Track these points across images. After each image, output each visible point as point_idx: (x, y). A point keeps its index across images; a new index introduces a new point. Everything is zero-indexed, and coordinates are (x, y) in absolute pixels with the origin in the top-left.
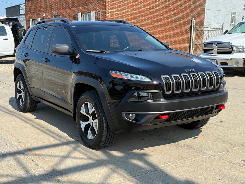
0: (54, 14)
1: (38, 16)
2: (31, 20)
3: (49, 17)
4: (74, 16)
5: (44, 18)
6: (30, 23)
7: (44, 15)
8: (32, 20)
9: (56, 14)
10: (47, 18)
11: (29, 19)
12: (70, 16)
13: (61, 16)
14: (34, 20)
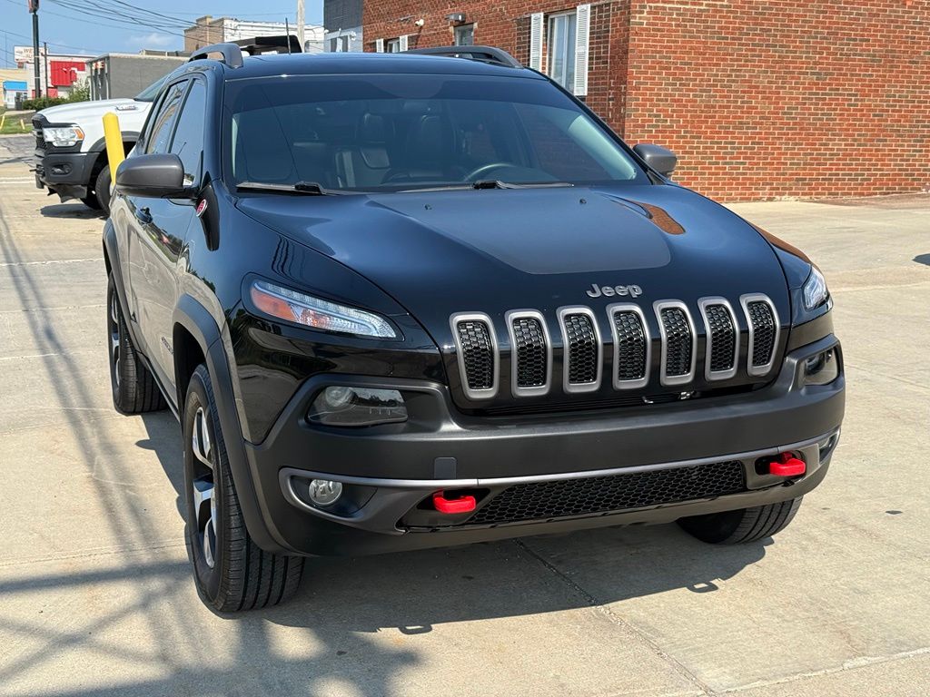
0: (452, 17)
1: (402, 28)
2: (380, 43)
3: (436, 30)
4: (519, 25)
5: (422, 33)
7: (421, 22)
8: (382, 40)
9: (460, 18)
10: (430, 35)
11: (375, 39)
12: (507, 22)
13: (476, 25)
14: (389, 40)
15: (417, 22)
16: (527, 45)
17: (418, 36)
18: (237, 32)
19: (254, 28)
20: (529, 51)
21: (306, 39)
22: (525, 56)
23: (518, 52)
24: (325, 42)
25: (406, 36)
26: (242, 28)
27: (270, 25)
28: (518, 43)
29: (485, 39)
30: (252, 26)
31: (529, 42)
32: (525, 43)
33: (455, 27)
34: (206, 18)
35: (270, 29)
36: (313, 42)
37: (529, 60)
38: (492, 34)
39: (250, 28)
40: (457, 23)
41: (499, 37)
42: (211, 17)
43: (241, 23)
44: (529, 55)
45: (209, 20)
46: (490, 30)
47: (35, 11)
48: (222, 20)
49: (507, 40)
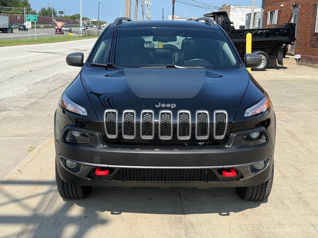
0: (291, 4)
1: (276, 8)
2: (269, 13)
3: (287, 8)
4: (314, 5)
5: (282, 9)
6: (267, 17)
7: (282, 5)
8: (270, 12)
9: (294, 4)
10: (285, 10)
11: (267, 11)
12: (310, 5)
13: (300, 6)
14: (272, 12)
15: (281, 6)
16: (316, 13)
17: (281, 10)
18: (235, 9)
19: (241, 8)
20: (316, 16)
21: (255, 12)
22: (314, 18)
23: (312, 16)
24: (261, 12)
25: (277, 10)
26: (236, 8)
27: (246, 7)
28: (313, 13)
29: (302, 11)
30: (240, 7)
31: (316, 12)
32: (315, 13)
33: (293, 7)
34: (225, 5)
35: (246, 8)
36: (258, 12)
37: (316, 19)
38: (305, 9)
39: (239, 8)
40: (294, 6)
41: (307, 11)
42: (227, 5)
43: (236, 6)
44: (316, 17)
45: (226, 6)
46: (304, 8)
47: (174, 3)
48: (230, 6)
49: (309, 12)
